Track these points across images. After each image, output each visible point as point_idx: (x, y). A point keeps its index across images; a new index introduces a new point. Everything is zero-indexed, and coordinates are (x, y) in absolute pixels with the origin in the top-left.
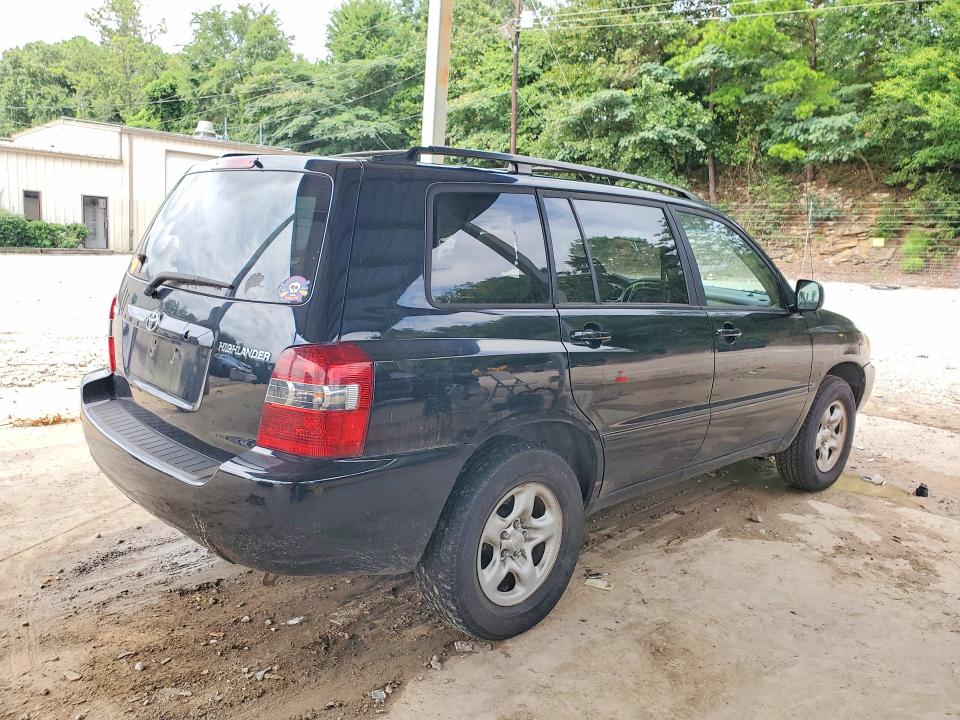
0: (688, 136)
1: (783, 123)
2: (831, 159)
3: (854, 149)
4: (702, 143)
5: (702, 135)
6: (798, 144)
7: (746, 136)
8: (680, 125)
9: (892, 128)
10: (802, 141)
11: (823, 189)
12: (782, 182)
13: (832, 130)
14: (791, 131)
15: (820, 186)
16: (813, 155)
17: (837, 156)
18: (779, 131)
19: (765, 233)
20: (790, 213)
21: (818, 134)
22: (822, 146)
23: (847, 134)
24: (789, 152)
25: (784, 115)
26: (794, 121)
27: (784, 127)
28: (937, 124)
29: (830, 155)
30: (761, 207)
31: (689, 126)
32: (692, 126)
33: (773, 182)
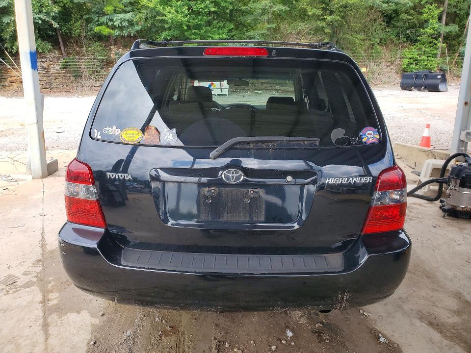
0: (47, 19)
1: (97, 15)
2: (126, 34)
3: (135, 30)
4: (56, 24)
5: (54, 18)
6: (108, 26)
7: (78, 20)
8: (40, 12)
9: (150, 22)
10: (110, 25)
11: (121, 50)
12: (101, 46)
13: (124, 20)
14: (104, 19)
15: (119, 48)
16: (117, 33)
17: (128, 33)
18: (97, 19)
19: (97, 72)
20: (107, 62)
21: (118, 22)
22: (121, 28)
23: (131, 23)
24: (106, 31)
25: (98, 11)
26: (104, 14)
27: (99, 17)
28: (170, 21)
29: (125, 33)
30: (92, 59)
31: (45, 13)
32: (48, 14)
33: (97, 46)
